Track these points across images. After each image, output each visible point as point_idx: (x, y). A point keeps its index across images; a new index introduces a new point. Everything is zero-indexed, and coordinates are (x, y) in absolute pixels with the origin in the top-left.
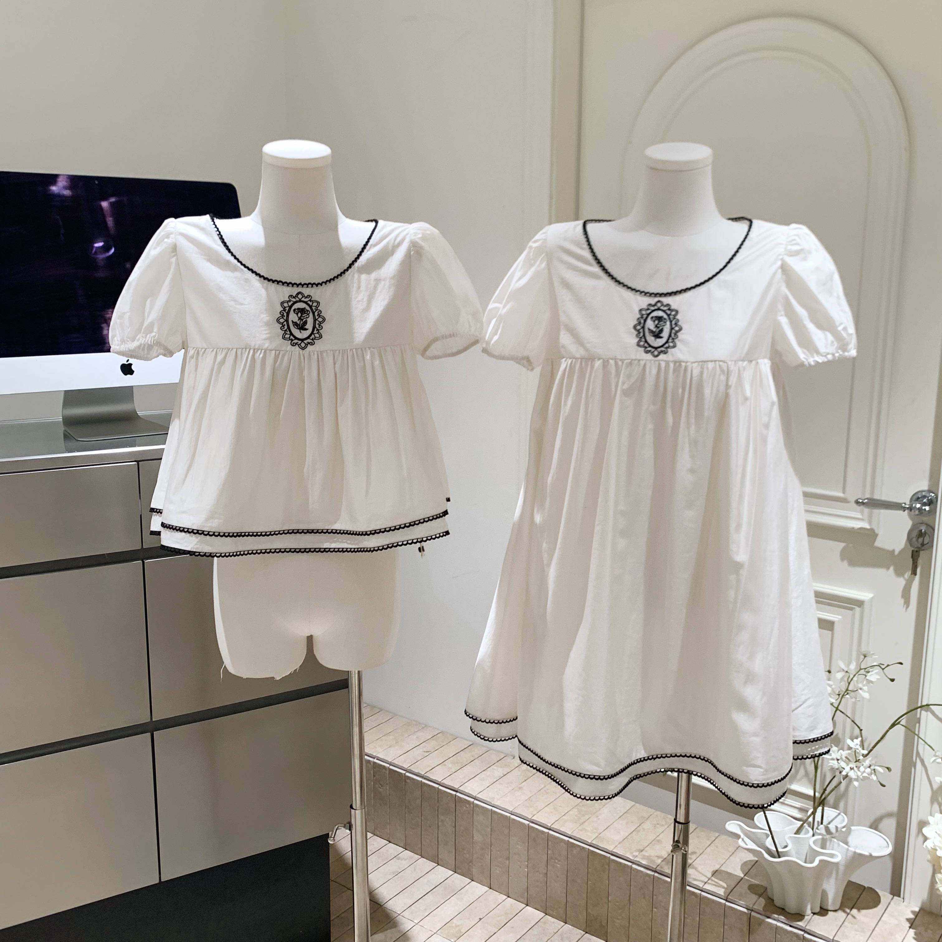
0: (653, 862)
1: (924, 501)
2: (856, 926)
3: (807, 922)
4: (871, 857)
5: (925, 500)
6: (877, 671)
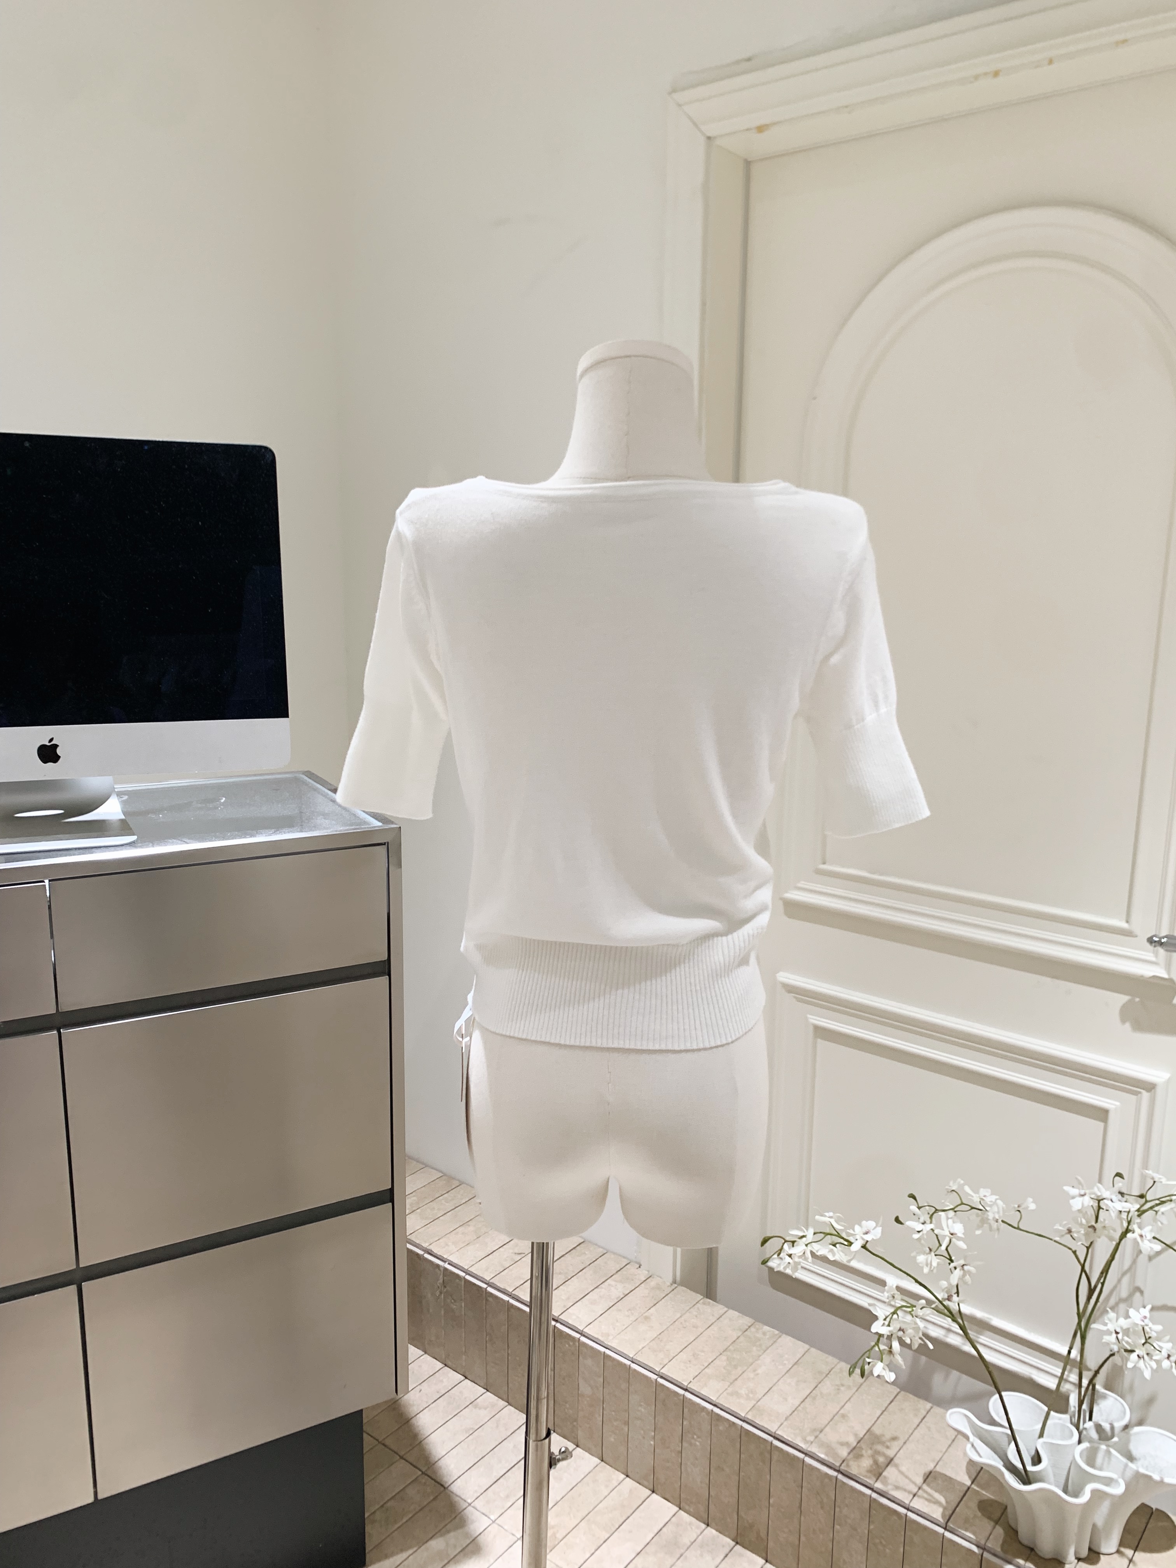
0: (836, 1455)
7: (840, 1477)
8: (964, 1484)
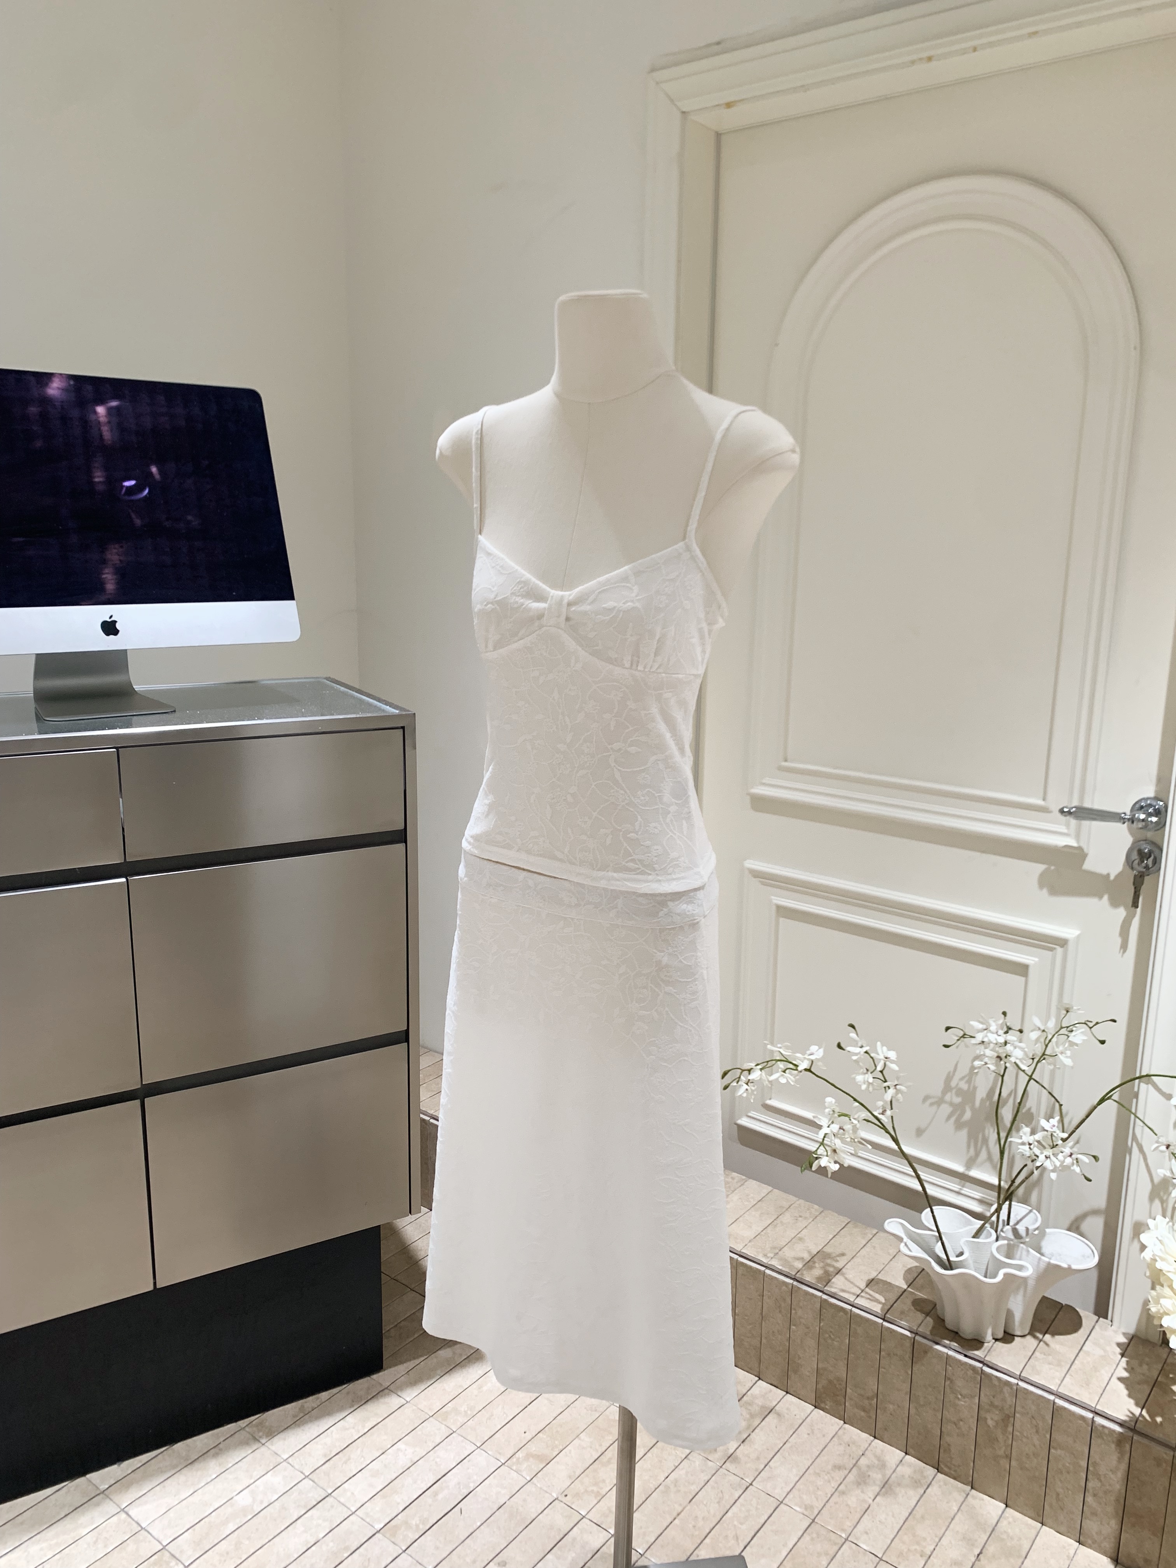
0: (791, 1267)
1: (1149, 811)
2: (1050, 1358)
3: (986, 1351)
4: (1069, 1271)
5: (1151, 810)
6: (1083, 1030)
7: (795, 1283)
8: (901, 1287)
